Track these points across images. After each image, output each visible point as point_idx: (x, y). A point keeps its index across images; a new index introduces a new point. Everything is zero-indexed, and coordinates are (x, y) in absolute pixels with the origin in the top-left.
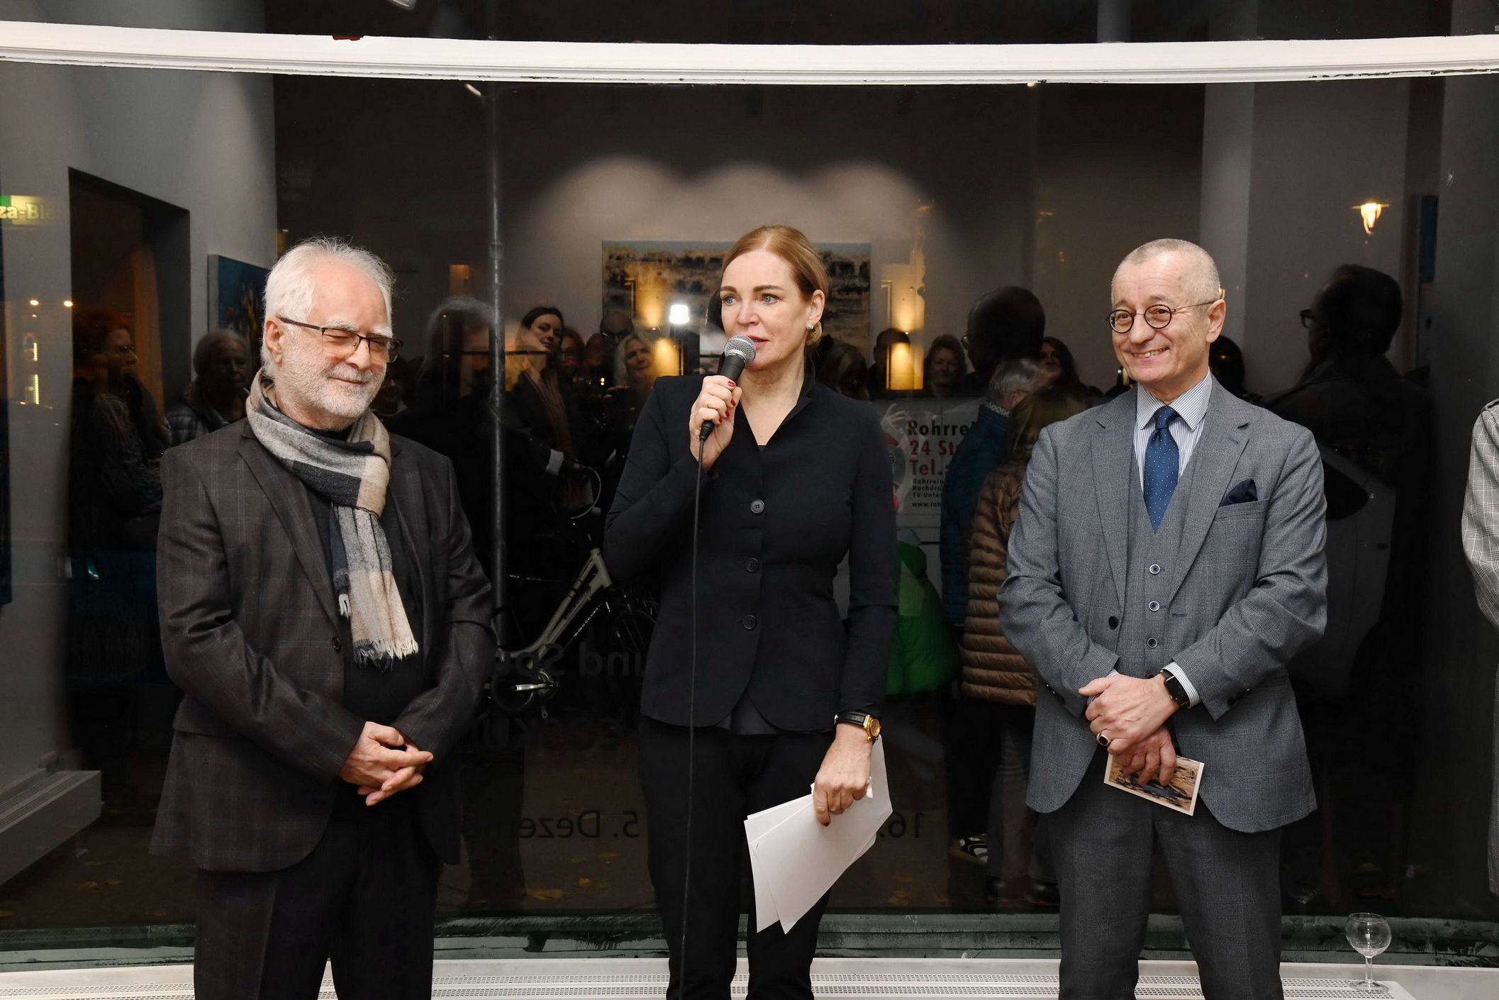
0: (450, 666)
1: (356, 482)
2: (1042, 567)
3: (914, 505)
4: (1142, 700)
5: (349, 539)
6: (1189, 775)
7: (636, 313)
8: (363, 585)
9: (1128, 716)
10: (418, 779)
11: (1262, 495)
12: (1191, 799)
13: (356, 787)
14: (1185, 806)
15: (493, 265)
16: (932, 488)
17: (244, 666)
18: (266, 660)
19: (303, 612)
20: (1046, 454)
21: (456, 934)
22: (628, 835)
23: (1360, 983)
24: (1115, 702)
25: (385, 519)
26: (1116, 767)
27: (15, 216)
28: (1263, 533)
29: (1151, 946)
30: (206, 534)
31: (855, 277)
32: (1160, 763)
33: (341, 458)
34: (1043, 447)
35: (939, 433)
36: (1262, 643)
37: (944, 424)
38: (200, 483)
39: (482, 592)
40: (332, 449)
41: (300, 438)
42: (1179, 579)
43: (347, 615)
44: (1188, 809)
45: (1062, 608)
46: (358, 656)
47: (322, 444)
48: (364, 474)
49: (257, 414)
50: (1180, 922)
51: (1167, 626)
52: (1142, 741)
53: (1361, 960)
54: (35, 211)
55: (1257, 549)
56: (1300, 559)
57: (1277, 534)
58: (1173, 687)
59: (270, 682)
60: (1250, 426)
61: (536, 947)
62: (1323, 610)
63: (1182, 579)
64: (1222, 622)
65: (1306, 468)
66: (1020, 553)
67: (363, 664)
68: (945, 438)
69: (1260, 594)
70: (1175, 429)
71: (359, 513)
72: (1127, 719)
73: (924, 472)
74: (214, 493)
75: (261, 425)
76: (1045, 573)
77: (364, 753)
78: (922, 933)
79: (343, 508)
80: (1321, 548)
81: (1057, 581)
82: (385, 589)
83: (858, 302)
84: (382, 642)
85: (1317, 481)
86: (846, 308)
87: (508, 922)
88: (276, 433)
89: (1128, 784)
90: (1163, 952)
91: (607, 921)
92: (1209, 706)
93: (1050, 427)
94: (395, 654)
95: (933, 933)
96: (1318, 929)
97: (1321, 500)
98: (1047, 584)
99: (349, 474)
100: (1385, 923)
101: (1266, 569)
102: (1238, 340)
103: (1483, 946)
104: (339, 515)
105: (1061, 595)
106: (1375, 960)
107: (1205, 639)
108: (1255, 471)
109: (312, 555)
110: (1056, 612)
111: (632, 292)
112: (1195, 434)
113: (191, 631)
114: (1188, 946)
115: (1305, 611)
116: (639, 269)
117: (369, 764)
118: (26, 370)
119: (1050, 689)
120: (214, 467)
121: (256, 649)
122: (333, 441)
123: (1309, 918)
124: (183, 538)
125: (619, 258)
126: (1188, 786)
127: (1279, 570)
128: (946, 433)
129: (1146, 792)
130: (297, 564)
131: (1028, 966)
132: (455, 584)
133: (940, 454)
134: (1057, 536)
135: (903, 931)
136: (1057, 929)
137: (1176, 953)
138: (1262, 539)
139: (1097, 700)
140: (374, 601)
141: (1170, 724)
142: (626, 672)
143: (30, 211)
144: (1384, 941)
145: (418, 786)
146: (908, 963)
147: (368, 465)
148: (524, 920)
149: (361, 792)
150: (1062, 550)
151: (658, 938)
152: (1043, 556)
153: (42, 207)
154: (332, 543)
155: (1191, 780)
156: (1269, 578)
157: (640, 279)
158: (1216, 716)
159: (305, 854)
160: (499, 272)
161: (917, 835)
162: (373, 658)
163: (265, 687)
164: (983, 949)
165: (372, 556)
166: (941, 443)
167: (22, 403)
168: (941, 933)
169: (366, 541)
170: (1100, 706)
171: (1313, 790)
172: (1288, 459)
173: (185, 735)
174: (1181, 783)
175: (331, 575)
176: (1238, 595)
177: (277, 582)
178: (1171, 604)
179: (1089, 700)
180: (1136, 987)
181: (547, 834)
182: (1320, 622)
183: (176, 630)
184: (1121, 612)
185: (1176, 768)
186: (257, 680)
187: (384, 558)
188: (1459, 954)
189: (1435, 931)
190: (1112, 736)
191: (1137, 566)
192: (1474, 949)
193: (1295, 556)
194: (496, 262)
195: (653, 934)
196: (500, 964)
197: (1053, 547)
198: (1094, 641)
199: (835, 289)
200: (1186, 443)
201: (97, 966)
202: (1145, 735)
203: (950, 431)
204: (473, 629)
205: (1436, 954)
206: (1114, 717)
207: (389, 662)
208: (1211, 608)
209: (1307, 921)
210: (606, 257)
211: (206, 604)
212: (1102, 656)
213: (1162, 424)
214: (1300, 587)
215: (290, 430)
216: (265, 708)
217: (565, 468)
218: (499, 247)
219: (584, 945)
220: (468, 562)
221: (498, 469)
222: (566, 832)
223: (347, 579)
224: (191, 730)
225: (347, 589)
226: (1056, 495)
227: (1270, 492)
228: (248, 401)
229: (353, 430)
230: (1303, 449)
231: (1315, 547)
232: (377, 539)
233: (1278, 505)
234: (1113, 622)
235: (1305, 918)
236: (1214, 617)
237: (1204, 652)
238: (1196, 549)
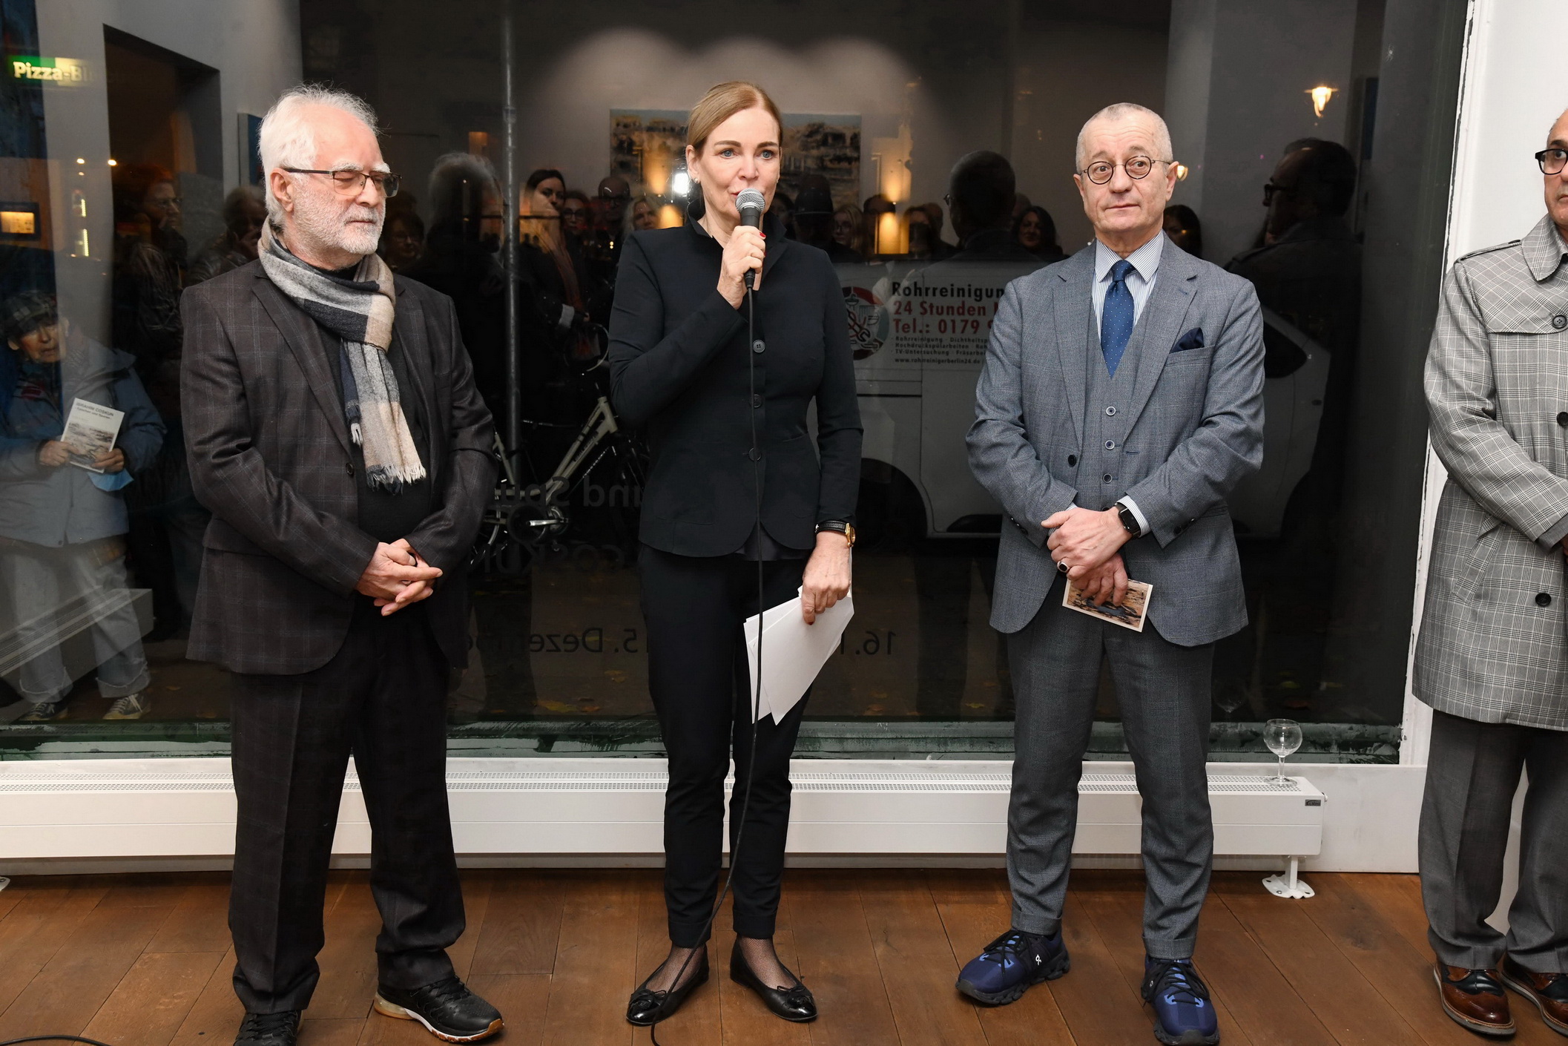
0: (456, 490)
1: (364, 319)
2: (1008, 411)
3: (897, 360)
4: (1099, 530)
5: (358, 372)
6: (1139, 596)
7: (642, 180)
8: (374, 415)
9: (1085, 545)
10: (428, 592)
11: (1208, 342)
12: (1140, 617)
13: (373, 599)
14: (1136, 624)
15: (507, 130)
16: (913, 346)
17: (265, 489)
18: (286, 484)
19: (318, 440)
20: (1012, 306)
21: (473, 735)
22: (628, 650)
23: (1273, 779)
24: (1074, 533)
25: (392, 354)
26: (1074, 591)
27: (60, 78)
28: (1209, 377)
29: (1094, 750)
30: (225, 368)
31: (846, 147)
32: (1114, 586)
33: (348, 297)
34: (1008, 299)
35: (920, 295)
36: (1206, 478)
37: (926, 286)
38: (217, 319)
39: (483, 422)
40: (340, 288)
41: (309, 278)
42: (1133, 420)
43: (359, 443)
44: (1137, 626)
45: (1025, 448)
46: (370, 480)
47: (330, 283)
48: (371, 311)
49: (268, 255)
50: (1121, 729)
51: (1121, 463)
52: (1098, 567)
53: (1276, 759)
54: (79, 74)
55: (1203, 390)
56: (1241, 401)
57: (1221, 378)
58: (1126, 518)
59: (290, 504)
60: (1198, 279)
61: (546, 746)
62: (1260, 447)
63: (1136, 419)
64: (1170, 459)
65: (1248, 317)
66: (987, 397)
67: (375, 488)
68: (926, 299)
69: (1205, 433)
70: (1131, 283)
71: (367, 348)
72: (1084, 548)
73: (906, 330)
74: (231, 330)
75: (272, 266)
76: (1010, 416)
77: (378, 568)
78: (892, 739)
79: (352, 344)
80: (1260, 390)
81: (1021, 424)
82: (393, 419)
83: (849, 172)
84: (392, 467)
85: (1257, 328)
86: (838, 177)
87: (519, 726)
88: (287, 273)
89: (1084, 606)
90: (1105, 754)
91: (609, 726)
92: (1158, 534)
93: (1015, 281)
94: (404, 479)
95: (901, 738)
96: (1240, 734)
97: (1260, 347)
98: (1012, 426)
99: (357, 312)
100: (1297, 728)
101: (1211, 410)
102: (1195, 207)
103: (1380, 746)
104: (348, 351)
105: (1024, 436)
106: (1288, 759)
107: (1156, 474)
108: (1202, 320)
109: (325, 387)
110: (1020, 453)
111: (639, 160)
112: (1149, 284)
113: (215, 456)
114: (1126, 749)
115: (1244, 448)
116: (645, 136)
117: (383, 578)
118: (74, 224)
119: (1014, 522)
120: (230, 305)
121: (275, 475)
122: (341, 280)
123: (1234, 724)
124: (205, 372)
125: (626, 126)
126: (1138, 606)
127: (1223, 410)
128: (927, 295)
129: (1100, 612)
130: (311, 397)
131: (985, 766)
132: (458, 414)
133: (921, 313)
134: (1021, 381)
135: (875, 736)
136: (1012, 735)
137: (1116, 755)
138: (1208, 382)
139: (1057, 531)
140: (384, 430)
141: (1123, 552)
142: (626, 503)
143: (74, 73)
144: (1296, 742)
145: (428, 598)
146: (881, 764)
147: (374, 303)
148: (535, 724)
149: (377, 604)
150: (1026, 395)
151: (655, 741)
152: (1009, 400)
153: (85, 69)
154: (343, 376)
155: (1141, 601)
156: (1214, 419)
157: (646, 146)
158: (1163, 544)
159: (327, 660)
160: (513, 135)
161: (889, 652)
162: (384, 482)
163: (285, 508)
164: (945, 752)
165: (381, 389)
166: (922, 304)
167: (73, 255)
168: (909, 738)
169: (374, 375)
170: (1061, 537)
171: (1245, 610)
172: (1232, 309)
173: (212, 551)
174: (1132, 603)
175: (343, 405)
176: (1185, 435)
177: (293, 411)
178: (1125, 443)
179: (1050, 531)
180: (1079, 784)
181: (555, 648)
182: (1257, 458)
183: (201, 456)
184: (1079, 450)
185: (1128, 590)
186: (278, 502)
187: (392, 390)
188: (1359, 754)
189: (1340, 734)
190: (1070, 564)
191: (1094, 407)
192: (1372, 749)
193: (1236, 398)
194: (510, 126)
195: (651, 738)
196: (512, 762)
197: (1018, 392)
198: (1055, 477)
199: (827, 159)
200: (1140, 294)
201: (153, 756)
202: (1100, 562)
203: (930, 292)
204: (475, 456)
205: (1340, 753)
206: (1073, 546)
207: (399, 486)
208: (1161, 449)
209: (1231, 727)
210: (614, 125)
211: (228, 432)
212: (1060, 491)
213: (1119, 277)
214: (1241, 427)
215: (300, 270)
216: (286, 528)
217: (576, 322)
218: (512, 112)
219: (589, 747)
220: (471, 393)
221: (512, 322)
222: (570, 647)
223: (358, 409)
224: (219, 547)
225: (358, 418)
226: (1020, 344)
227: (1215, 339)
228: (259, 242)
229: (359, 270)
230: (1245, 300)
231: (1255, 389)
232: (385, 373)
233: (1223, 351)
234: (1072, 460)
235: (1229, 724)
236: (1164, 454)
237: (1155, 487)
238: (1149, 393)
